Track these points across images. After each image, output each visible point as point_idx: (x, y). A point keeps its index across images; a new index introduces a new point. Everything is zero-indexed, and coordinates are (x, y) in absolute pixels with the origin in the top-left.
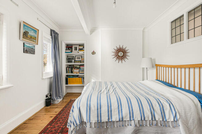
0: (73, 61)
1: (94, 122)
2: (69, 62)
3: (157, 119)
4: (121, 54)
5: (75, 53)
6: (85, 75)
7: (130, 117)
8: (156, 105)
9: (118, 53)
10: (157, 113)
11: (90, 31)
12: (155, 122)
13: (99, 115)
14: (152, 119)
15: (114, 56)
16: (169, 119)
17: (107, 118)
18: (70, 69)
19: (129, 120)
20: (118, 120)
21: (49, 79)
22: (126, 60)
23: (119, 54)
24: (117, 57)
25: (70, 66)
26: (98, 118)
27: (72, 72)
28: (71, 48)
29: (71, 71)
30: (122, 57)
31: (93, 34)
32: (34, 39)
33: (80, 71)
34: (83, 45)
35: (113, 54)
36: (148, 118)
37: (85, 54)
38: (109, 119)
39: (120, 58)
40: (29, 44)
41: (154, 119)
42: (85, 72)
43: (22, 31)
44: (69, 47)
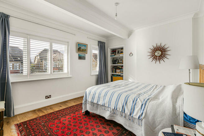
0: (117, 62)
1: (89, 101)
2: (113, 63)
3: (126, 112)
4: (158, 53)
5: (117, 56)
6: (124, 74)
7: (109, 105)
8: (130, 102)
9: (155, 52)
10: (127, 108)
11: (128, 35)
12: (123, 114)
13: (93, 98)
14: (122, 111)
15: (149, 57)
16: (135, 116)
17: (97, 101)
18: (114, 69)
19: (108, 106)
20: (102, 105)
21: (96, 76)
22: (165, 60)
23: (156, 54)
24: (154, 58)
25: (115, 66)
26: (92, 100)
27: (116, 72)
28: (115, 52)
29: (115, 70)
30: (159, 56)
31: (131, 36)
32: (85, 51)
33: (121, 71)
34: (122, 49)
35: (149, 54)
36: (119, 109)
37: (124, 56)
38: (98, 102)
39: (157, 58)
40: (82, 54)
41: (123, 112)
42: (124, 72)
43: (78, 47)
44: (114, 51)
